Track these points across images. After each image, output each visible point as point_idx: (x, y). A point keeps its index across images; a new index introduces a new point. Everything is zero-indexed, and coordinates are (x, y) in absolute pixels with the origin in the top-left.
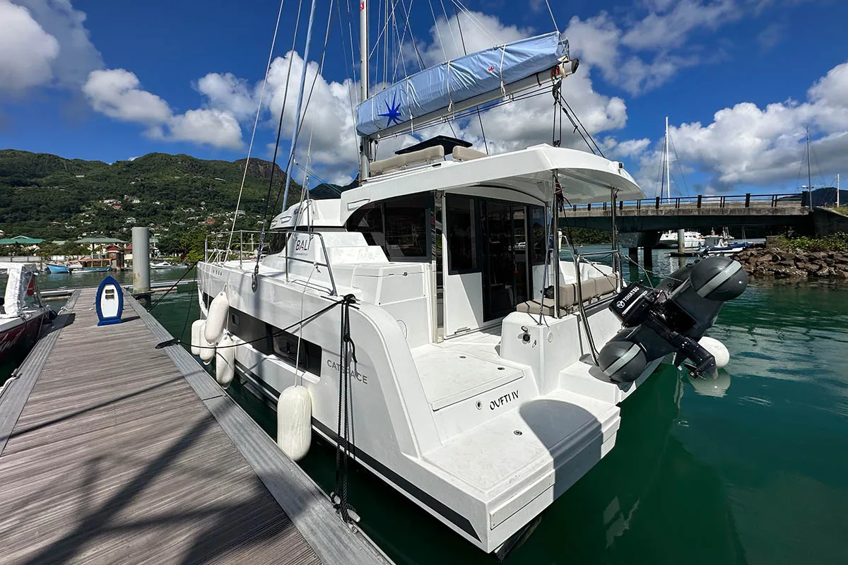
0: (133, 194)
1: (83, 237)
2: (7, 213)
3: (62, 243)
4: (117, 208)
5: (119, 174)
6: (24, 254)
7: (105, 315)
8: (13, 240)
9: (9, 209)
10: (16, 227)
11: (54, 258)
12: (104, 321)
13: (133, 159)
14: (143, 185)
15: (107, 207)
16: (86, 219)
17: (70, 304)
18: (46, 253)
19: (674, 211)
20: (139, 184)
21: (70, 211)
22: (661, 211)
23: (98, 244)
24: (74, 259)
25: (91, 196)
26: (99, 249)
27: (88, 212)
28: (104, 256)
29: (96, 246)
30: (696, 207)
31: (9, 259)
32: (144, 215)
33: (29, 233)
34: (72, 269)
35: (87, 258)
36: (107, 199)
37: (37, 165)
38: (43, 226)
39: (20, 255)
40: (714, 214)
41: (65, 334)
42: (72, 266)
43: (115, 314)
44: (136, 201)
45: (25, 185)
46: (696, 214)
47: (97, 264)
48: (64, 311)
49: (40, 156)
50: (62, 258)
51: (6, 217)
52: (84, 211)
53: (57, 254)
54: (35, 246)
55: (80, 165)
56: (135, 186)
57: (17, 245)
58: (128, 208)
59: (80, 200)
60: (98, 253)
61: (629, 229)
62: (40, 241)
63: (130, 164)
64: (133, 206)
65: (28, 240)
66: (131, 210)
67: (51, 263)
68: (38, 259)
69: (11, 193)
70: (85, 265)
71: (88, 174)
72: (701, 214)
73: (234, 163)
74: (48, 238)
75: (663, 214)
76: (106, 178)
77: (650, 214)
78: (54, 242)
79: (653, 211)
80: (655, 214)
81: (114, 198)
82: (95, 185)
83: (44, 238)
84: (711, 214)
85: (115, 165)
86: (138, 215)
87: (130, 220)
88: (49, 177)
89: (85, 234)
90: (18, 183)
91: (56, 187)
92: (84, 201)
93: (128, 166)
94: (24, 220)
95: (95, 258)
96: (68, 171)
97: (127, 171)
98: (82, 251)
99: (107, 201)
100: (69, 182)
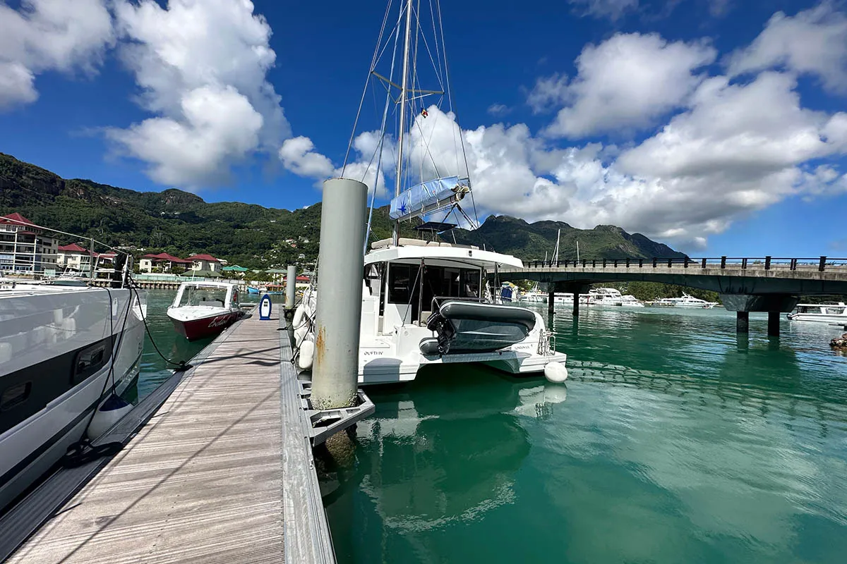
0: (304, 236)
1: (271, 268)
2: (230, 248)
3: (257, 272)
4: (294, 246)
5: (297, 219)
6: (237, 279)
7: (263, 315)
8: (231, 268)
9: (231, 245)
10: (234, 259)
11: (253, 282)
12: (263, 318)
13: (306, 208)
14: (312, 228)
15: (288, 245)
16: (274, 254)
17: (252, 311)
18: (248, 279)
19: (787, 273)
20: (309, 227)
21: (265, 247)
22: (772, 273)
23: (279, 274)
24: (264, 284)
25: (279, 237)
26: (279, 278)
27: (276, 248)
28: (280, 284)
29: (278, 275)
30: (817, 270)
31: (228, 281)
32: (310, 253)
33: (241, 263)
34: (260, 292)
35: (271, 284)
36: (288, 239)
37: (249, 213)
38: (249, 258)
39: (234, 279)
40: (841, 279)
41: (246, 321)
42: (261, 289)
43: (267, 315)
44: (307, 241)
45: (241, 228)
46: (817, 278)
47: (275, 289)
48: (248, 313)
49: (251, 206)
50: (256, 283)
51: (229, 251)
52: (273, 248)
53: (254, 280)
54: (243, 273)
55: (273, 213)
56: (306, 229)
57: (233, 271)
58: (300, 246)
59: (271, 239)
60: (278, 280)
61: (737, 290)
62: (246, 269)
63: (305, 212)
64: (304, 245)
65: (240, 268)
66: (302, 248)
67: (250, 286)
68: (243, 282)
69: (233, 234)
70: (269, 289)
71: (278, 220)
72: (823, 279)
73: (378, 210)
74: (251, 267)
75: (774, 276)
76: (288, 222)
77: (757, 275)
78: (254, 271)
79: (762, 272)
80: (764, 275)
81: (292, 238)
82: (281, 227)
83: (248, 267)
84: (837, 279)
85: (295, 212)
86: (306, 253)
87: (302, 256)
88: (255, 222)
89: (272, 266)
90: (238, 227)
91: (258, 230)
92: (274, 240)
93: (303, 213)
94: (239, 253)
95: (276, 284)
96: (266, 218)
97: (302, 217)
98: (268, 279)
99: (287, 241)
100: (266, 226)
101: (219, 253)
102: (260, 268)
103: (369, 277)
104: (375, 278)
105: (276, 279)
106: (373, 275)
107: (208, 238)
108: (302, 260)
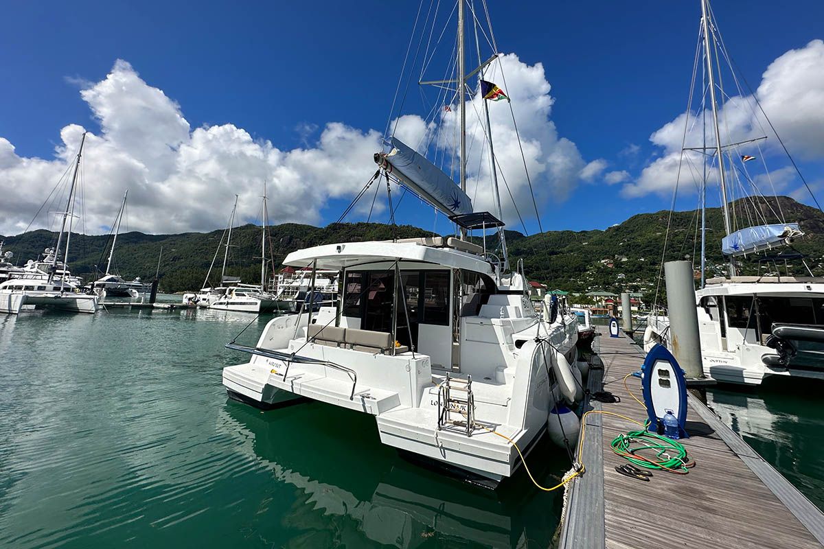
0: (621, 254)
1: (589, 290)
2: (548, 274)
3: (578, 295)
4: (611, 266)
5: (611, 238)
7: (613, 334)
9: (549, 270)
10: (553, 284)
14: (629, 245)
15: (604, 266)
16: (590, 276)
20: (626, 244)
21: (580, 270)
23: (599, 296)
24: (586, 307)
25: (593, 258)
26: (600, 301)
27: (591, 270)
28: (604, 307)
29: (598, 298)
32: (631, 272)
33: (559, 287)
35: (594, 307)
36: (603, 259)
37: (561, 239)
38: (566, 282)
43: (616, 334)
44: (625, 260)
45: (556, 253)
47: (601, 312)
49: (563, 233)
51: (548, 276)
52: (588, 270)
53: (576, 303)
55: (585, 235)
56: (623, 246)
58: (619, 265)
59: (586, 261)
60: (600, 303)
62: (566, 293)
63: (618, 229)
64: (622, 264)
66: (620, 267)
69: (550, 260)
70: (594, 312)
71: (590, 241)
74: (570, 290)
76: (600, 242)
78: (573, 294)
81: (608, 258)
82: (595, 248)
83: (568, 291)
85: (607, 231)
86: (626, 272)
87: (621, 276)
88: (568, 247)
89: (589, 288)
90: (553, 253)
91: (572, 254)
92: (589, 262)
93: (617, 230)
94: (556, 278)
95: (599, 306)
96: (578, 241)
97: (616, 235)
98: (590, 302)
99: (603, 261)
100: (578, 249)
101: (539, 279)
102: (578, 291)
103: (708, 306)
104: (714, 306)
105: (597, 302)
106: (711, 304)
107: (530, 267)
108: (621, 281)
